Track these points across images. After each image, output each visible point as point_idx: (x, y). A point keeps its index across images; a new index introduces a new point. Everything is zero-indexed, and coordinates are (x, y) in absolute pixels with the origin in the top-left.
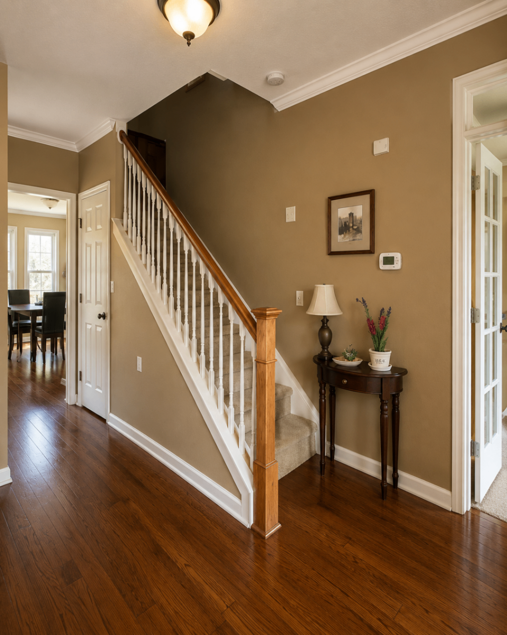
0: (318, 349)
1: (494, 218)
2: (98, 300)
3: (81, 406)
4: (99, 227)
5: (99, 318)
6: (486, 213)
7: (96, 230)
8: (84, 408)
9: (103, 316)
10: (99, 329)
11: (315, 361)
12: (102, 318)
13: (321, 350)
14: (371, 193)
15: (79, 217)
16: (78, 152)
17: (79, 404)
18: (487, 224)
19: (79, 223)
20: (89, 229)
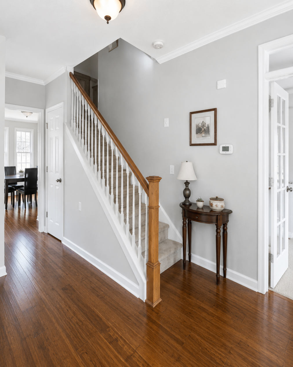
0: (183, 199)
1: (283, 124)
2: (57, 170)
3: (46, 233)
4: (57, 128)
5: (58, 182)
6: (279, 121)
7: (56, 130)
8: (49, 234)
9: (60, 181)
10: (57, 187)
11: (181, 206)
12: (59, 182)
13: (185, 199)
14: (215, 110)
15: (46, 122)
16: (44, 85)
17: (46, 232)
18: (279, 128)
19: (45, 125)
20: (52, 129)
